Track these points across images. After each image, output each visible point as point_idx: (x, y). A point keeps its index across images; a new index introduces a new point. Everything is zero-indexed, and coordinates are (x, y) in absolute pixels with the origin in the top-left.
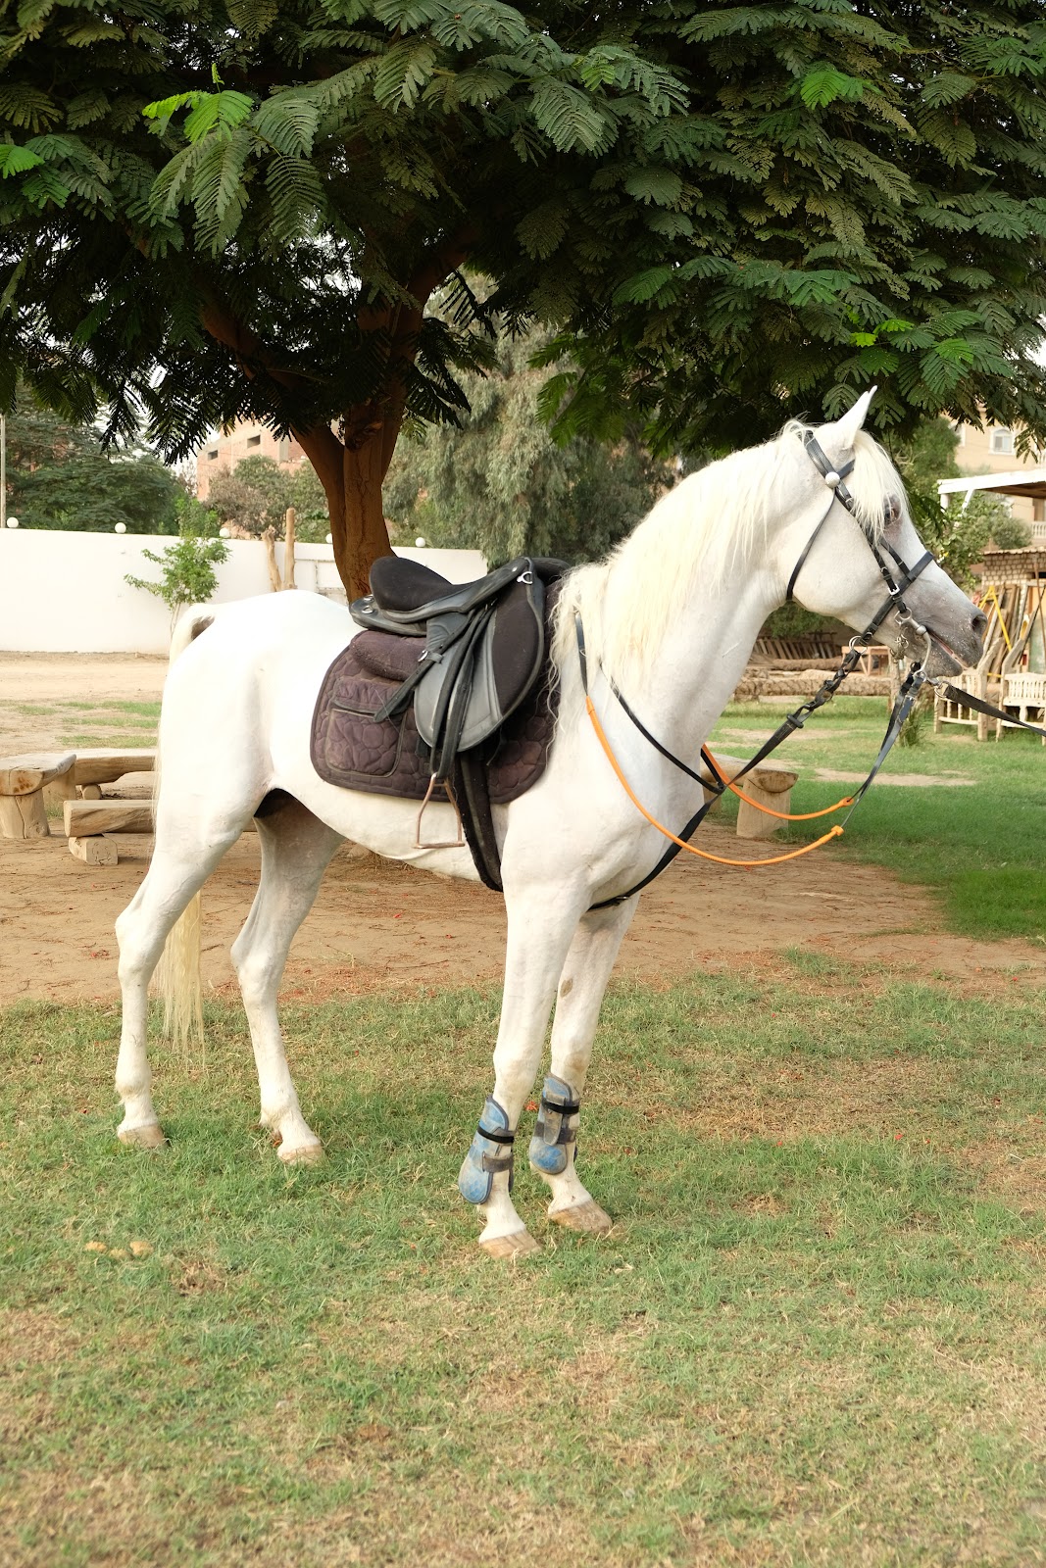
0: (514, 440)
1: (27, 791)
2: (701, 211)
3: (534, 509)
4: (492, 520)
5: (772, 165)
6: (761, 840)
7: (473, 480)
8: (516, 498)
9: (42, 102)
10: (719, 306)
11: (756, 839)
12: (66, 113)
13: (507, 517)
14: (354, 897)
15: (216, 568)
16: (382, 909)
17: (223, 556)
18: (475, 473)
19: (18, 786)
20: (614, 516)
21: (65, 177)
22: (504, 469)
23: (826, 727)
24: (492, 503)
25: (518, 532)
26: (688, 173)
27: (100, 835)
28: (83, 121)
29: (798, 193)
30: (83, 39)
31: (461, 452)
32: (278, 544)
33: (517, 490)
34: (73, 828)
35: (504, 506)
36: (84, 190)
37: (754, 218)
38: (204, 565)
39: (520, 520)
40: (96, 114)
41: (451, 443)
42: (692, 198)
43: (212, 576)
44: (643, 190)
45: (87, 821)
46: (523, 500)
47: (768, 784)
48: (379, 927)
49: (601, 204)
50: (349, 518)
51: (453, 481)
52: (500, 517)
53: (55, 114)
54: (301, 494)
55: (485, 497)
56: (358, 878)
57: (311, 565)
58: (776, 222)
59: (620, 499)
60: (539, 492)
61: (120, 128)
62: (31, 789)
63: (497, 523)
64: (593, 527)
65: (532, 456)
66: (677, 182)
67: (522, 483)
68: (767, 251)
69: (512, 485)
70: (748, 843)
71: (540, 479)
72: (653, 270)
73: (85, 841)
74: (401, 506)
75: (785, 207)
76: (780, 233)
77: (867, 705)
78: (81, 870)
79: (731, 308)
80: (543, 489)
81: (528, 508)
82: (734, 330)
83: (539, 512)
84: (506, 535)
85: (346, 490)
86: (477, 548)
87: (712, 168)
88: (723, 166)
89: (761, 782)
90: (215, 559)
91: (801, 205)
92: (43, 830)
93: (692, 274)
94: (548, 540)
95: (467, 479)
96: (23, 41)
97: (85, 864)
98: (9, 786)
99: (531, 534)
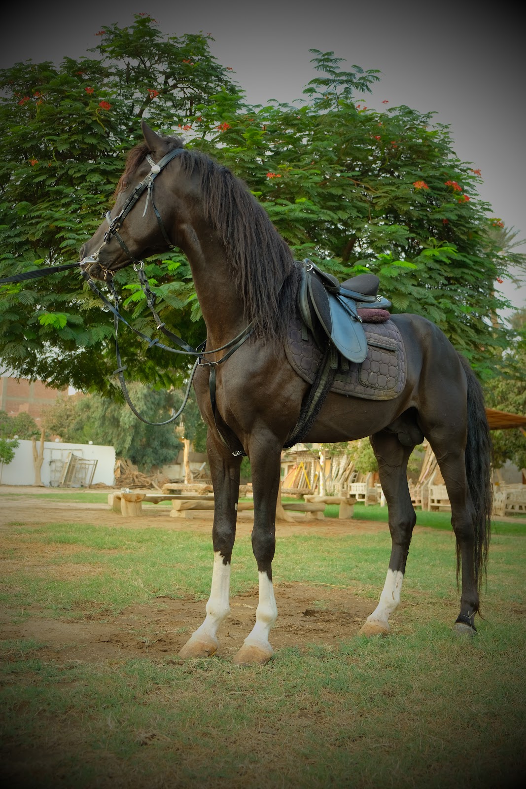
3: (135, 432)
4: (119, 435)
7: (112, 420)
8: (130, 427)
13: (125, 435)
15: (14, 450)
17: (18, 446)
18: (113, 417)
20: (162, 436)
22: (128, 415)
24: (120, 429)
25: (129, 439)
31: (109, 410)
32: (37, 442)
33: (131, 424)
35: (124, 430)
38: (9, 449)
39: (130, 435)
41: (106, 406)
43: (14, 453)
46: (132, 428)
51: (104, 420)
52: (122, 434)
55: (118, 426)
57: (49, 451)
63: (121, 436)
64: (154, 439)
69: (130, 422)
74: (78, 429)
81: (133, 431)
83: (137, 433)
84: (124, 441)
86: (112, 445)
90: (14, 447)
95: (110, 420)
98: (133, 499)
99: (133, 441)
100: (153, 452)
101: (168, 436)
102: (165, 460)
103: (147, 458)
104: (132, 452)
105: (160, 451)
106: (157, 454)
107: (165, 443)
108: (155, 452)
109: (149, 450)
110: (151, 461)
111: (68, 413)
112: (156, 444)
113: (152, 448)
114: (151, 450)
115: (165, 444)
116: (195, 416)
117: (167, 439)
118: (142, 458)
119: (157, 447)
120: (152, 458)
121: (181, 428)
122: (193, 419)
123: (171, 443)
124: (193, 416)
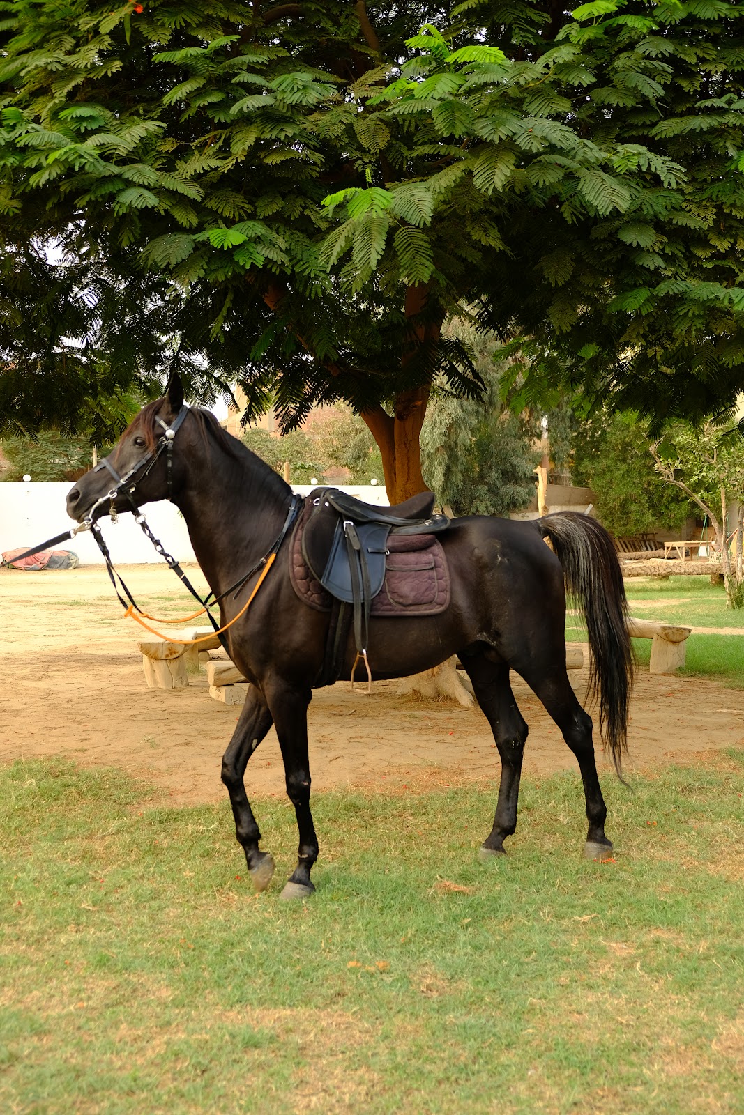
0: (435, 410)
1: (175, 656)
2: (668, 251)
3: (450, 457)
5: (714, 217)
6: (668, 675)
8: (437, 450)
9: (240, 200)
10: (681, 313)
11: (664, 674)
12: (256, 208)
13: (431, 463)
14: (414, 721)
16: (436, 729)
19: (168, 653)
20: (505, 460)
21: (259, 248)
22: (429, 429)
23: (672, 597)
25: (439, 472)
26: (659, 226)
27: (232, 685)
28: (268, 212)
29: (731, 236)
30: (274, 160)
33: (438, 444)
34: (216, 680)
35: (429, 455)
36: (274, 255)
37: (700, 253)
39: (440, 465)
40: (275, 208)
42: (661, 243)
44: (629, 237)
45: (225, 675)
46: (442, 451)
47: (671, 637)
48: (443, 742)
49: (599, 249)
50: (398, 464)
52: (426, 463)
53: (249, 208)
54: (286, 452)
56: (410, 709)
58: (717, 256)
59: (508, 448)
60: (453, 445)
61: (290, 216)
62: (177, 655)
63: (425, 467)
64: (490, 468)
65: (448, 421)
66: (652, 231)
67: (441, 439)
68: (709, 276)
69: (434, 441)
70: (660, 678)
71: (453, 437)
72: (636, 291)
73: (223, 689)
74: (359, 458)
75: (723, 245)
76: (719, 263)
77: (695, 581)
78: (222, 708)
79: (690, 314)
80: (455, 443)
81: (446, 456)
82: (693, 328)
83: (453, 458)
84: (431, 476)
85: (396, 447)
87: (674, 222)
88: (682, 220)
89: (666, 635)
91: (734, 244)
92: (185, 683)
93: (665, 292)
94: (460, 477)
96: (234, 162)
97: (224, 704)
98: (163, 653)
99: (448, 473)
100: (489, 491)
101: (515, 460)
102: (515, 505)
103: (478, 503)
104: (449, 494)
105: (502, 490)
106: (497, 494)
107: (513, 474)
108: (493, 490)
109: (483, 489)
110: (487, 508)
111: (357, 426)
112: (494, 475)
113: (487, 484)
114: (486, 488)
115: (511, 476)
116: (567, 420)
117: (513, 466)
118: (472, 502)
119: (497, 482)
120: (489, 503)
121: (541, 445)
122: (562, 426)
123: (521, 474)
124: (563, 420)
